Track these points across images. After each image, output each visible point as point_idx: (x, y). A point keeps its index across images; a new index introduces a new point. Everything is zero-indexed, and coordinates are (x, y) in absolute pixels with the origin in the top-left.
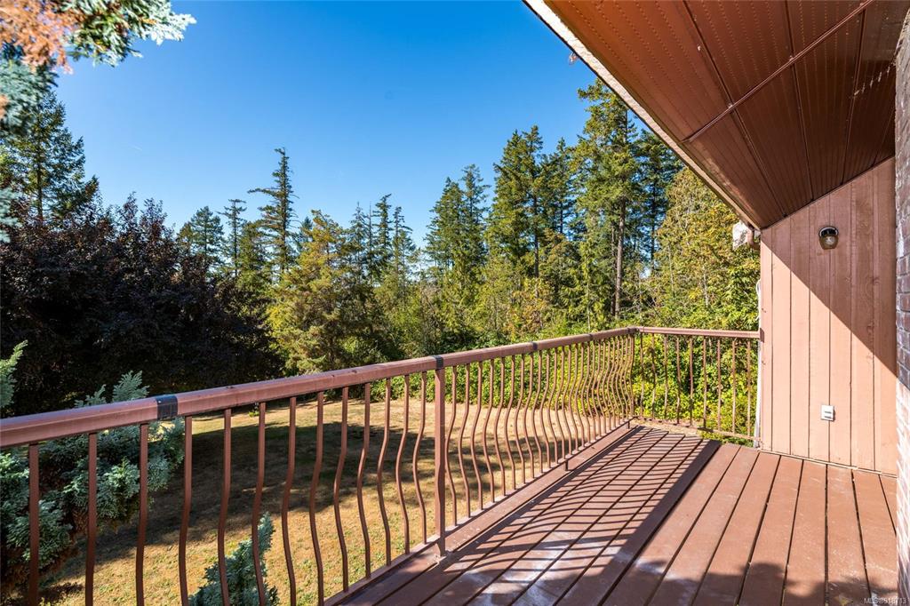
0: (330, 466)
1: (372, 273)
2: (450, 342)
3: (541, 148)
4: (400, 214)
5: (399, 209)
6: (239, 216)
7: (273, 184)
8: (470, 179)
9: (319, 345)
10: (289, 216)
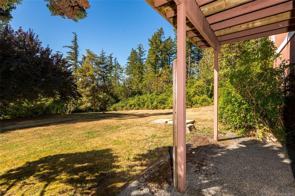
3: (163, 34)
4: (116, 60)
7: (72, 44)
8: (140, 49)
9: (90, 94)
10: (78, 56)
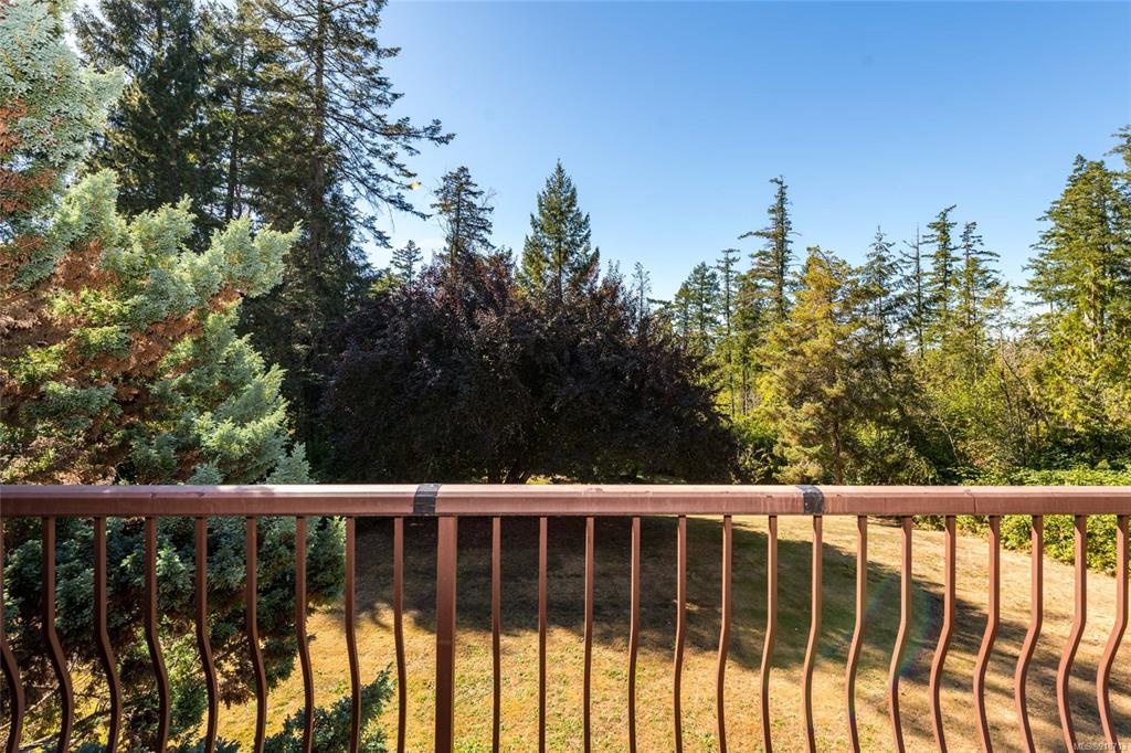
0: (791, 606)
1: (903, 328)
2: (1069, 449)
4: (975, 233)
5: (970, 227)
6: (732, 268)
7: (767, 222)
9: (815, 430)
10: (787, 260)
